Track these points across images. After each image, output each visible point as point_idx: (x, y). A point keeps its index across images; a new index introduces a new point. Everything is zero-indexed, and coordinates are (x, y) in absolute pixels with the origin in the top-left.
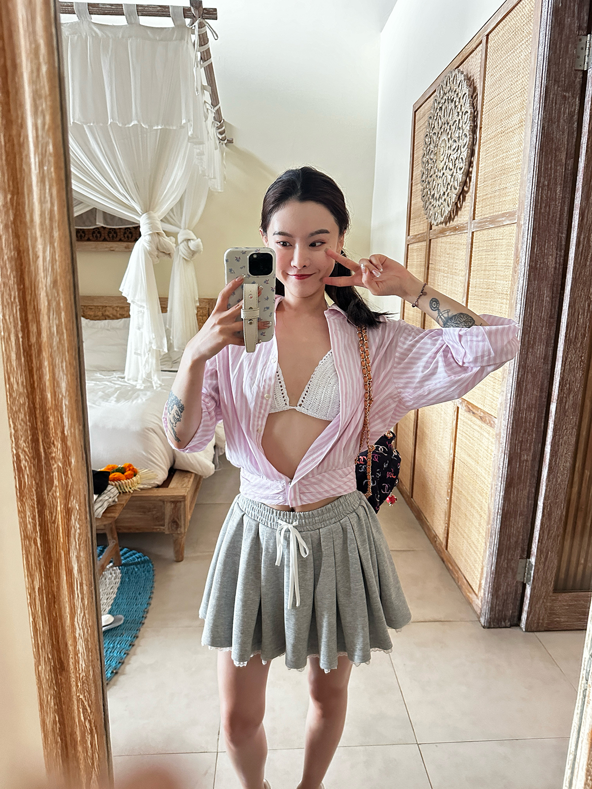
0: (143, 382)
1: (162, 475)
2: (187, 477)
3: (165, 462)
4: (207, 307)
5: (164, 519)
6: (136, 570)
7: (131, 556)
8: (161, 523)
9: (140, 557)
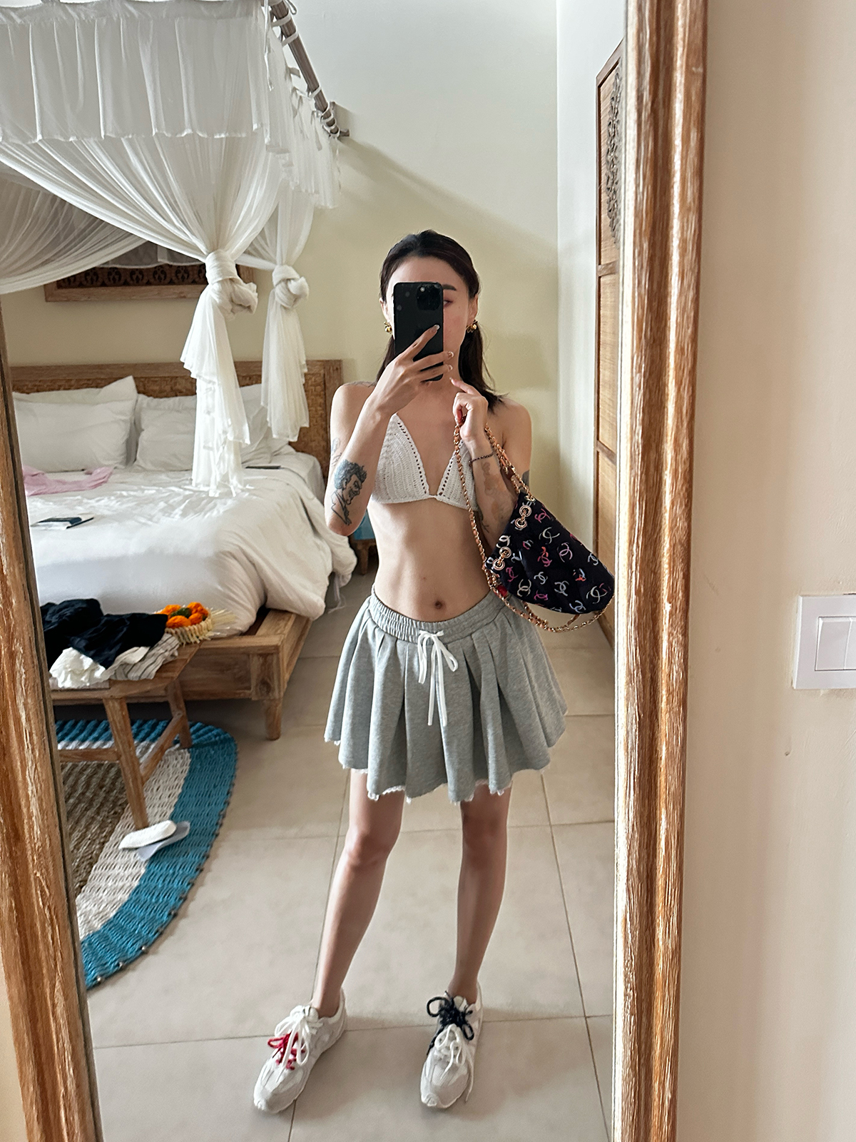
0: (218, 488)
1: (246, 617)
2: (284, 619)
3: (251, 598)
4: (322, 372)
5: (249, 680)
6: (213, 752)
7: (206, 733)
8: (247, 685)
9: (218, 735)
